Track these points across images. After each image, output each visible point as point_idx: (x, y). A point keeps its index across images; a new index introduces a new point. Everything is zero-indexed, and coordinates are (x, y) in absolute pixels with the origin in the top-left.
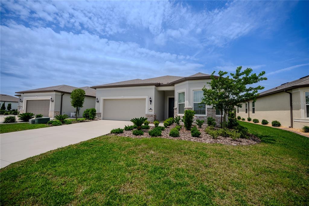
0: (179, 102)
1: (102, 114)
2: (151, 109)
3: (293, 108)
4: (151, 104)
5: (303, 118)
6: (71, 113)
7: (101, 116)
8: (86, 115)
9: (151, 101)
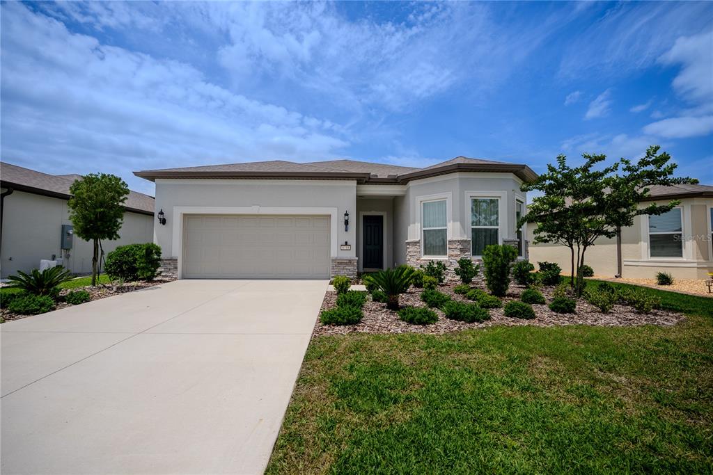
0: (424, 227)
1: (178, 261)
2: (346, 243)
3: (622, 241)
4: (346, 230)
5: (645, 259)
6: (42, 261)
7: (176, 268)
8: (120, 266)
9: (347, 222)
